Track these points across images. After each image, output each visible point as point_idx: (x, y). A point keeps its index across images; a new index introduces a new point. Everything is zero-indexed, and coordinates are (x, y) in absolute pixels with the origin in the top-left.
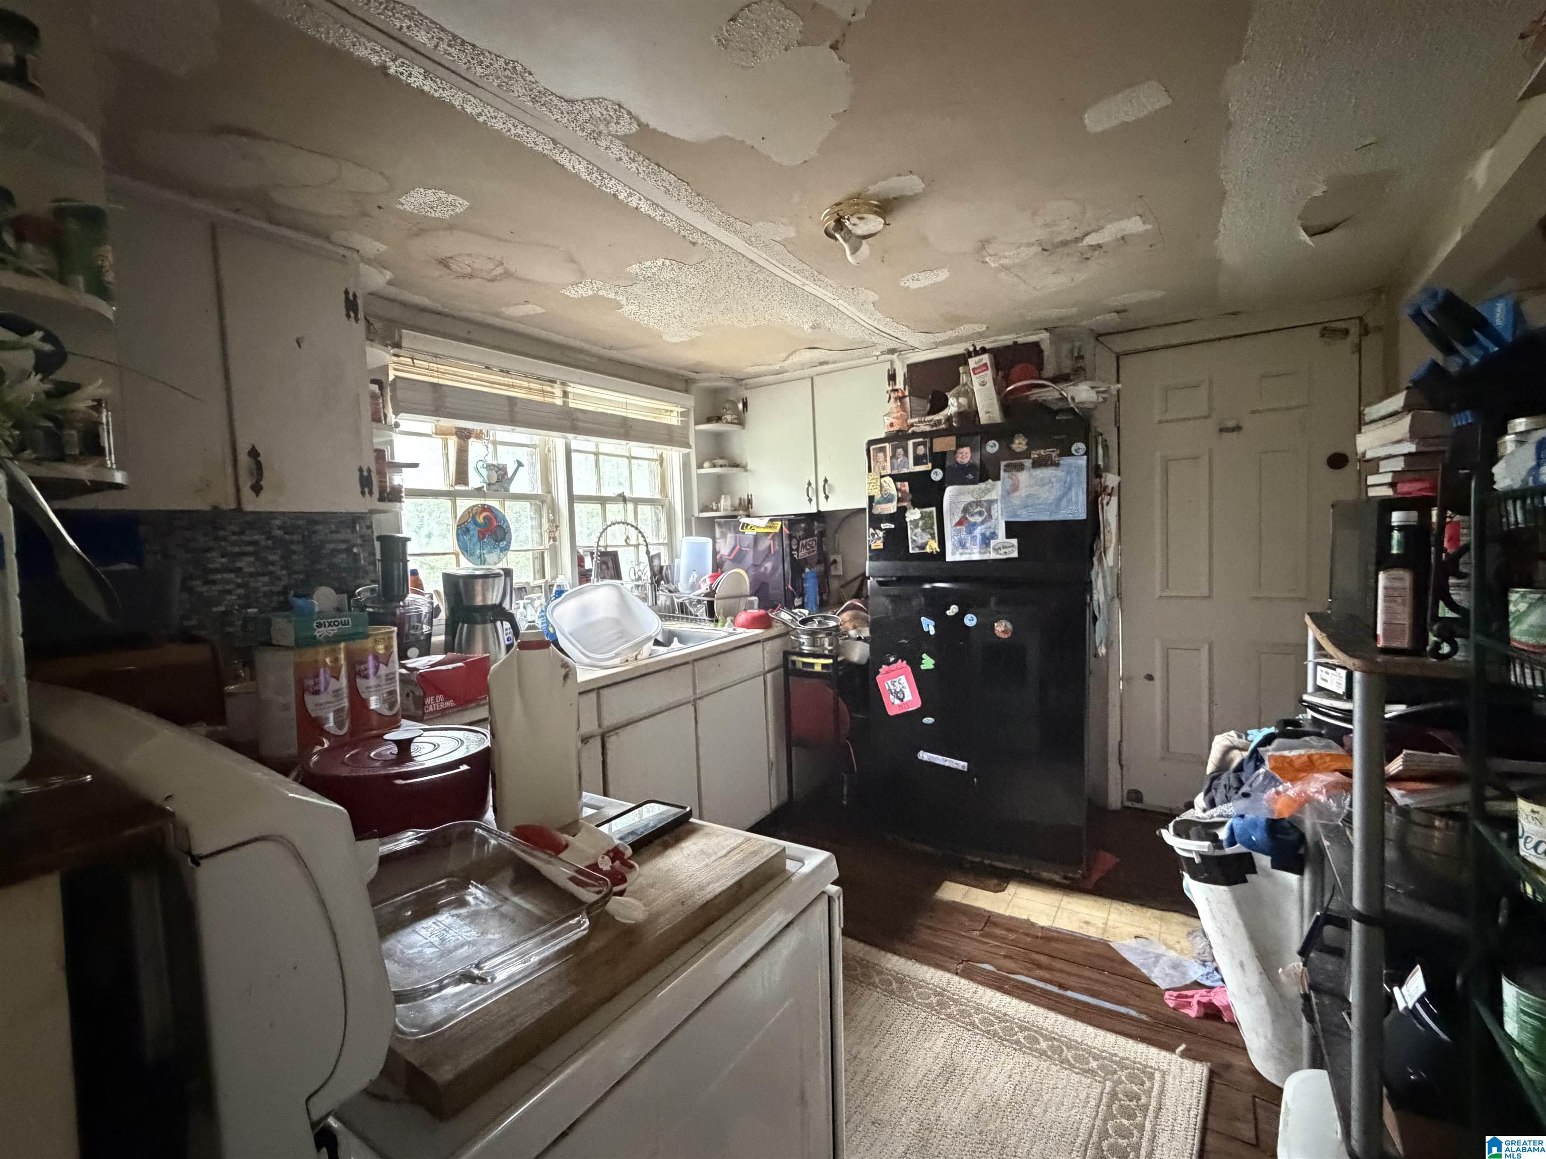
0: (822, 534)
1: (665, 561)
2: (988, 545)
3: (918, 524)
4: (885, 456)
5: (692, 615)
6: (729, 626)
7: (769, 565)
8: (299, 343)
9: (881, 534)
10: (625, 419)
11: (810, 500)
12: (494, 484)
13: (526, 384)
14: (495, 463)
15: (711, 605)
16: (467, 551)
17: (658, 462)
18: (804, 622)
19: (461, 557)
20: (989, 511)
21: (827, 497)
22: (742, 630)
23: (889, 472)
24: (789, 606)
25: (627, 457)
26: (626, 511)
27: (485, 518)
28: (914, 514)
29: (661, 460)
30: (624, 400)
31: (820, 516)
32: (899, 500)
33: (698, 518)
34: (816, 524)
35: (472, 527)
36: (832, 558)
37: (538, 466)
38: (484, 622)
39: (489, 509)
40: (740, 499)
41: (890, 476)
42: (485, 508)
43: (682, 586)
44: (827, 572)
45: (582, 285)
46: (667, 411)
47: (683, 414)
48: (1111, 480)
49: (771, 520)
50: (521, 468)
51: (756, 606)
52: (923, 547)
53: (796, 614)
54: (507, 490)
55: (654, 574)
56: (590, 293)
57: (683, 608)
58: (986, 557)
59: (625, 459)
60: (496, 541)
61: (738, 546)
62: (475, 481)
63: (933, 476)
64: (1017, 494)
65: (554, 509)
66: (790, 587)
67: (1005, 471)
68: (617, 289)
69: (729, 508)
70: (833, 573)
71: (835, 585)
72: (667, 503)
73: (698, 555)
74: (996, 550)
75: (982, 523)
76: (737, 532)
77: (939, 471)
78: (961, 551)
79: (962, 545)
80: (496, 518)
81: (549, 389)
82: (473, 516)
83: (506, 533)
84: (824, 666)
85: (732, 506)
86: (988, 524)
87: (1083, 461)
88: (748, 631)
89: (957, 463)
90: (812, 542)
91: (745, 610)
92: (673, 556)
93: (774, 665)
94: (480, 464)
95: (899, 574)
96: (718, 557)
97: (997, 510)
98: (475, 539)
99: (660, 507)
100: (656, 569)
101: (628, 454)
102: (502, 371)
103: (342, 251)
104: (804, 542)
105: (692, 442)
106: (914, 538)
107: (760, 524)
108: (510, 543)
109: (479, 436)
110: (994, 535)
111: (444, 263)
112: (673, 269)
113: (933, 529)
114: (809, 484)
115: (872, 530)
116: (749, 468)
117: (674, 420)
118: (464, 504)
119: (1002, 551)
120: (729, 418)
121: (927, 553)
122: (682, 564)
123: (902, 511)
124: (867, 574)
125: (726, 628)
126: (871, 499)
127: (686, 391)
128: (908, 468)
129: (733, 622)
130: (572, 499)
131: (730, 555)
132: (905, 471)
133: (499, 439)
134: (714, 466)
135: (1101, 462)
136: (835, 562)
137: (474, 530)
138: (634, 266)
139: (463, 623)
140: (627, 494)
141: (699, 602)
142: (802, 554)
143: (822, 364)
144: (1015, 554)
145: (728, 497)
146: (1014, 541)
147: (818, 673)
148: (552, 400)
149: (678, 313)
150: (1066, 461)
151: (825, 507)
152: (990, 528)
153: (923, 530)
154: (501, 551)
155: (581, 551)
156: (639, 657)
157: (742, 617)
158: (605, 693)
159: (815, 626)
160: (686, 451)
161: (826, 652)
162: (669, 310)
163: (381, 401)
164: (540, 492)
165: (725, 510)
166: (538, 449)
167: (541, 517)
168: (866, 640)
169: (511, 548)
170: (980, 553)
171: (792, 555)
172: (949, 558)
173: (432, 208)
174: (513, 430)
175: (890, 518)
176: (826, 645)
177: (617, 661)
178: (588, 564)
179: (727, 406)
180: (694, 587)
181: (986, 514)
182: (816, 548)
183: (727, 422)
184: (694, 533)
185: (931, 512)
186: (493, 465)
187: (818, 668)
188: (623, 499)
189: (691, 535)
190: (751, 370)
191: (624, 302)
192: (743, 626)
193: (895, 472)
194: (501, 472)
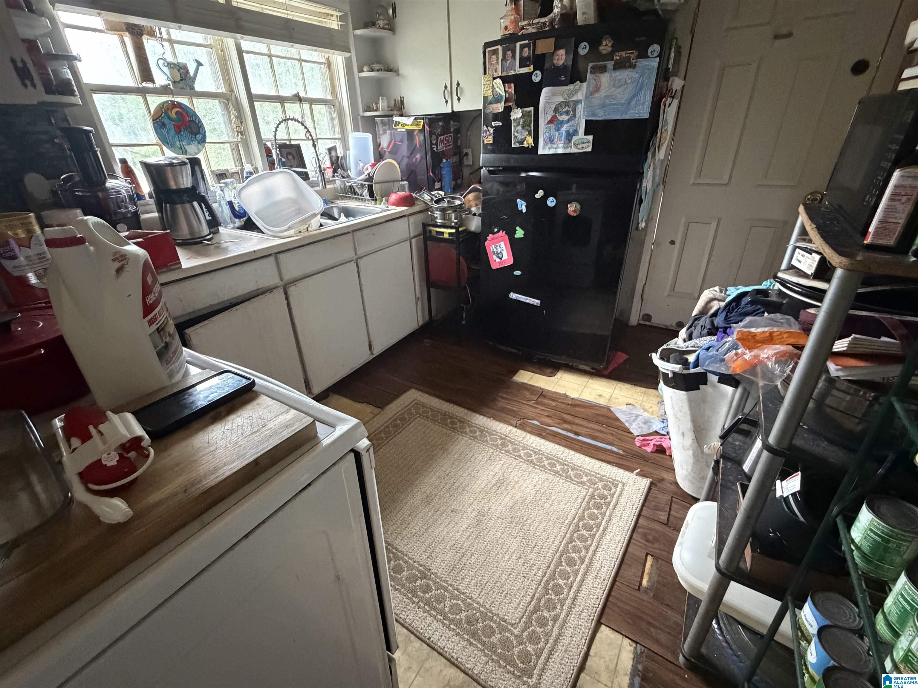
0: (457, 131)
1: (340, 152)
2: (570, 141)
3: (519, 122)
4: (498, 59)
5: (358, 195)
6: (384, 204)
7: (418, 156)
9: (492, 130)
10: (287, 21)
11: (447, 102)
12: (179, 82)
14: (175, 61)
15: (370, 188)
16: (168, 144)
17: (326, 66)
18: (437, 202)
19: (165, 148)
20: (574, 110)
21: (459, 99)
22: (394, 207)
23: (500, 75)
24: (431, 189)
26: (303, 110)
27: (177, 113)
28: (517, 114)
29: (329, 64)
31: (454, 116)
32: (507, 100)
33: (363, 116)
34: (452, 122)
35: (167, 121)
36: (465, 151)
37: (217, 66)
38: (182, 202)
40: (395, 100)
41: (501, 77)
42: (174, 105)
43: (352, 173)
44: (461, 161)
46: (327, 15)
47: (341, 18)
48: (677, 83)
49: (415, 119)
51: (407, 190)
52: (522, 142)
53: (433, 195)
54: (192, 88)
55: (332, 164)
57: (352, 190)
58: (568, 151)
59: (296, 62)
61: (393, 141)
63: (534, 78)
64: (597, 95)
65: (238, 107)
66: (431, 173)
67: (591, 72)
69: (386, 109)
70: (466, 162)
71: (466, 172)
72: (337, 104)
73: (363, 148)
75: (568, 121)
76: (390, 128)
77: (538, 72)
78: (549, 145)
79: (551, 141)
80: (187, 113)
82: (165, 111)
83: (200, 127)
84: (450, 234)
85: (388, 107)
86: (572, 123)
87: (654, 63)
88: (396, 208)
89: (553, 64)
90: (449, 137)
91: (396, 192)
92: (346, 148)
93: (417, 233)
95: (504, 164)
96: (379, 149)
97: (580, 108)
98: (173, 132)
99: (332, 107)
100: (334, 159)
104: (442, 137)
105: (352, 48)
106: (516, 134)
107: (407, 122)
109: (151, 33)
110: (576, 132)
113: (530, 127)
114: (446, 87)
115: (485, 128)
116: (401, 72)
117: (334, 24)
118: (155, 101)
119: (580, 147)
120: (382, 23)
121: (524, 147)
122: (352, 154)
123: (508, 110)
124: (481, 165)
125: (381, 206)
126: (485, 98)
128: (515, 70)
129: (387, 201)
130: (251, 98)
131: (388, 148)
132: (512, 73)
133: (173, 37)
134: (373, 70)
135: (670, 66)
136: (467, 154)
137: (170, 125)
139: (166, 204)
141: (362, 185)
142: (441, 147)
144: (589, 149)
145: (385, 98)
146: (590, 138)
147: (446, 239)
150: (643, 62)
151: (458, 108)
152: (573, 126)
153: (523, 127)
155: (269, 144)
156: (309, 229)
157: (393, 197)
158: (282, 257)
159: (446, 205)
160: (347, 55)
161: (453, 224)
165: (382, 110)
166: (213, 49)
167: (229, 113)
168: (480, 215)
169: (208, 140)
170: (564, 148)
171: (432, 149)
172: (541, 152)
174: (182, 28)
175: (496, 116)
176: (453, 219)
177: (292, 232)
179: (379, 11)
180: (360, 173)
181: (571, 113)
182: (451, 143)
183: (380, 28)
184: (361, 130)
185: (530, 112)
186: (174, 64)
187: (446, 236)
189: (359, 131)
192: (393, 204)
193: (504, 74)
194: (184, 71)
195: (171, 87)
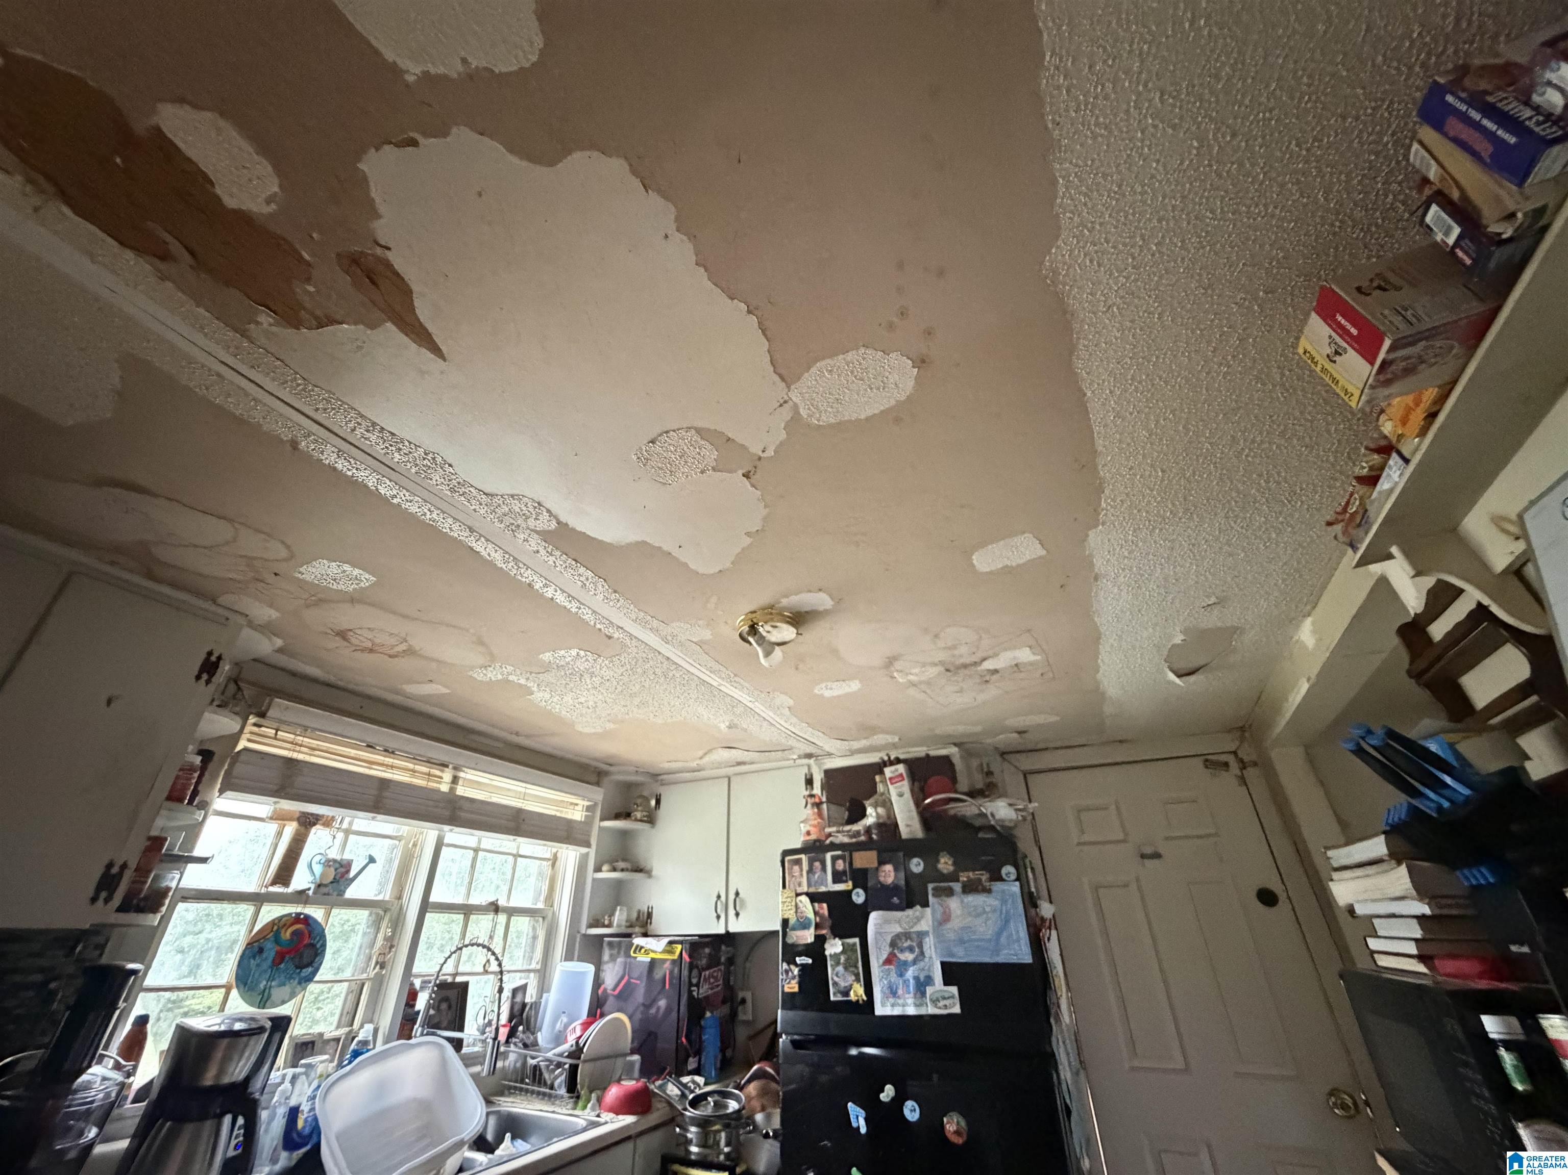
0: (731, 961)
1: (531, 996)
2: (923, 994)
3: (839, 959)
4: (801, 870)
5: (544, 1086)
6: (594, 1109)
7: (662, 1003)
8: (109, 702)
9: (796, 971)
10: (519, 811)
11: (718, 917)
12: (326, 886)
13: (411, 766)
14: (338, 858)
15: (574, 1069)
16: (245, 984)
17: (550, 863)
18: (694, 1103)
19: (234, 993)
20: (920, 946)
21: (737, 915)
22: (609, 1117)
23: (805, 889)
24: (680, 1071)
25: (514, 855)
26: (494, 925)
27: (293, 933)
28: (834, 947)
29: (554, 860)
30: (523, 790)
31: (728, 938)
32: (817, 926)
33: (585, 935)
34: (723, 947)
35: (269, 946)
36: (741, 995)
37: (397, 862)
38: (203, 1118)
39: (307, 920)
40: (639, 912)
41: (807, 894)
42: (299, 919)
43: (542, 1038)
44: (733, 1015)
45: (491, 669)
46: (572, 804)
47: (588, 809)
48: (1046, 910)
49: (670, 943)
50: (371, 865)
51: (636, 1073)
52: (846, 993)
53: (685, 1086)
54: (341, 894)
55: (512, 1018)
56: (500, 677)
57: (536, 1074)
58: (923, 1011)
59: (511, 857)
60: (297, 967)
61: (626, 977)
62: (301, 879)
63: (854, 898)
64: (949, 926)
65: (397, 923)
66: (684, 1040)
67: (933, 895)
68: (528, 675)
69: (624, 923)
70: (742, 1017)
71: (742, 1034)
72: (550, 915)
73: (573, 990)
74: (935, 1002)
75: (915, 962)
76: (628, 957)
78: (892, 1000)
79: (892, 992)
80: (310, 933)
81: (438, 773)
82: (277, 930)
83: (316, 955)
85: (627, 921)
86: (922, 964)
87: (1016, 888)
88: (618, 1118)
89: (880, 882)
90: (717, 973)
92: (543, 988)
94: (318, 858)
95: (818, 1031)
96: (600, 992)
98: (267, 963)
99: (541, 919)
100: (517, 1008)
101: (515, 852)
102: (386, 751)
103: (227, 613)
104: (707, 973)
105: (594, 842)
106: (836, 979)
107: (655, 947)
108: (317, 970)
109: (328, 823)
110: (929, 980)
111: (342, 635)
112: (587, 660)
114: (719, 897)
115: (785, 966)
116: (654, 873)
117: (577, 815)
118: (271, 912)
119: (941, 1003)
120: (639, 815)
121: (850, 1001)
122: (551, 1000)
124: (779, 1030)
125: (587, 1113)
126: (785, 922)
127: (598, 784)
128: (826, 886)
129: (599, 1101)
130: (426, 906)
131: (614, 990)
132: (823, 889)
133: (355, 827)
134: (614, 870)
135: (1033, 890)
136: (743, 1001)
137: (271, 950)
138: (547, 654)
139: (167, 1119)
140: (502, 903)
141: (559, 1065)
142: (704, 991)
143: (739, 764)
144: (957, 1010)
145: (625, 909)
146: (954, 990)
148: (438, 785)
149: (591, 703)
150: (997, 886)
151: (736, 926)
152: (923, 969)
153: (846, 968)
154: (300, 983)
155: (417, 983)
157: (613, 1093)
159: (710, 1110)
160: (584, 850)
161: (722, 1156)
162: (582, 700)
163: (196, 775)
164: (387, 898)
165: (619, 926)
166: (403, 842)
167: (378, 930)
168: (776, 1134)
169: (317, 978)
170: (916, 1005)
171: (690, 992)
172: (879, 1011)
173: (335, 580)
174: (373, 818)
175: (808, 950)
176: (722, 1143)
178: (421, 1003)
179: (639, 801)
180: (559, 1039)
181: (917, 950)
182: (721, 982)
183: (636, 820)
184: (575, 957)
185: (855, 944)
186: (335, 861)
188: (495, 908)
189: (571, 960)
190: (666, 766)
191: (535, 689)
192: (612, 1110)
193: (812, 890)
194: (343, 870)
195: (311, 892)
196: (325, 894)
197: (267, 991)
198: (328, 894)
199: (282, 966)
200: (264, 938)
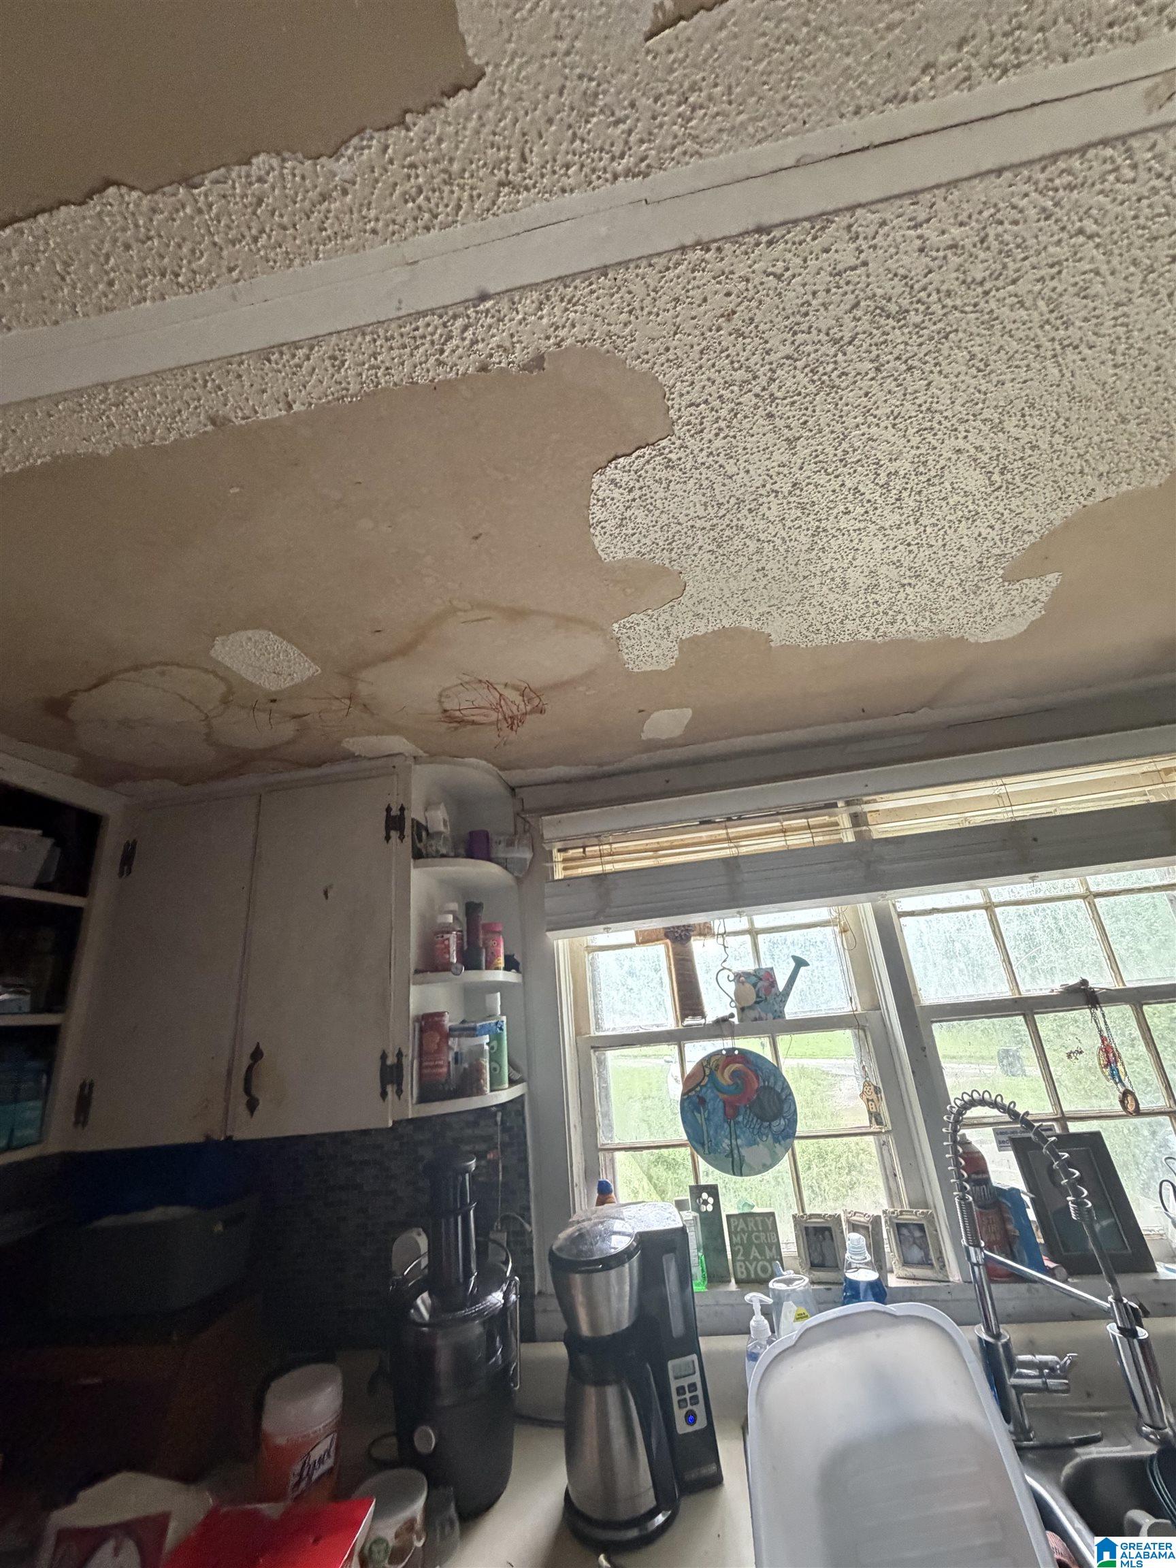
8: (326, 893)
10: (1019, 827)
12: (751, 1008)
14: (753, 968)
16: (703, 1145)
19: (696, 1155)
25: (1084, 897)
27: (734, 1074)
35: (709, 1094)
39: (746, 1057)
42: (731, 1056)
50: (802, 970)
60: (764, 1121)
62: (715, 1005)
68: (679, 606)
80: (759, 1073)
82: (711, 1073)
83: (783, 1103)
94: (721, 975)
98: (718, 1117)
101: (1084, 894)
108: (794, 1122)
133: (762, 925)
140: (1101, 985)
148: (837, 837)
154: (776, 1140)
164: (857, 1008)
186: (750, 974)
188: (1085, 996)
194: (766, 984)
195: (735, 1020)
196: (756, 1019)
197: (736, 1152)
198: (760, 1019)
199: (740, 1118)
200: (698, 1085)
